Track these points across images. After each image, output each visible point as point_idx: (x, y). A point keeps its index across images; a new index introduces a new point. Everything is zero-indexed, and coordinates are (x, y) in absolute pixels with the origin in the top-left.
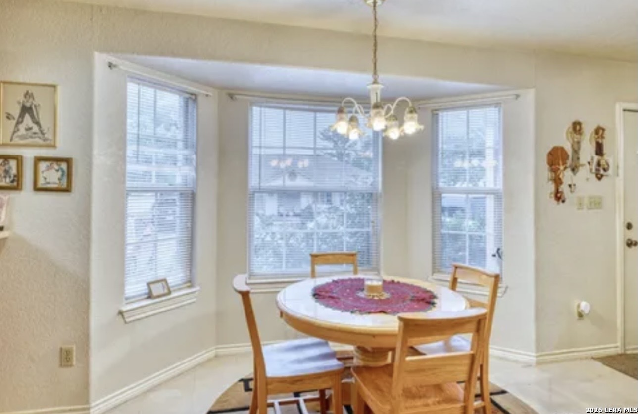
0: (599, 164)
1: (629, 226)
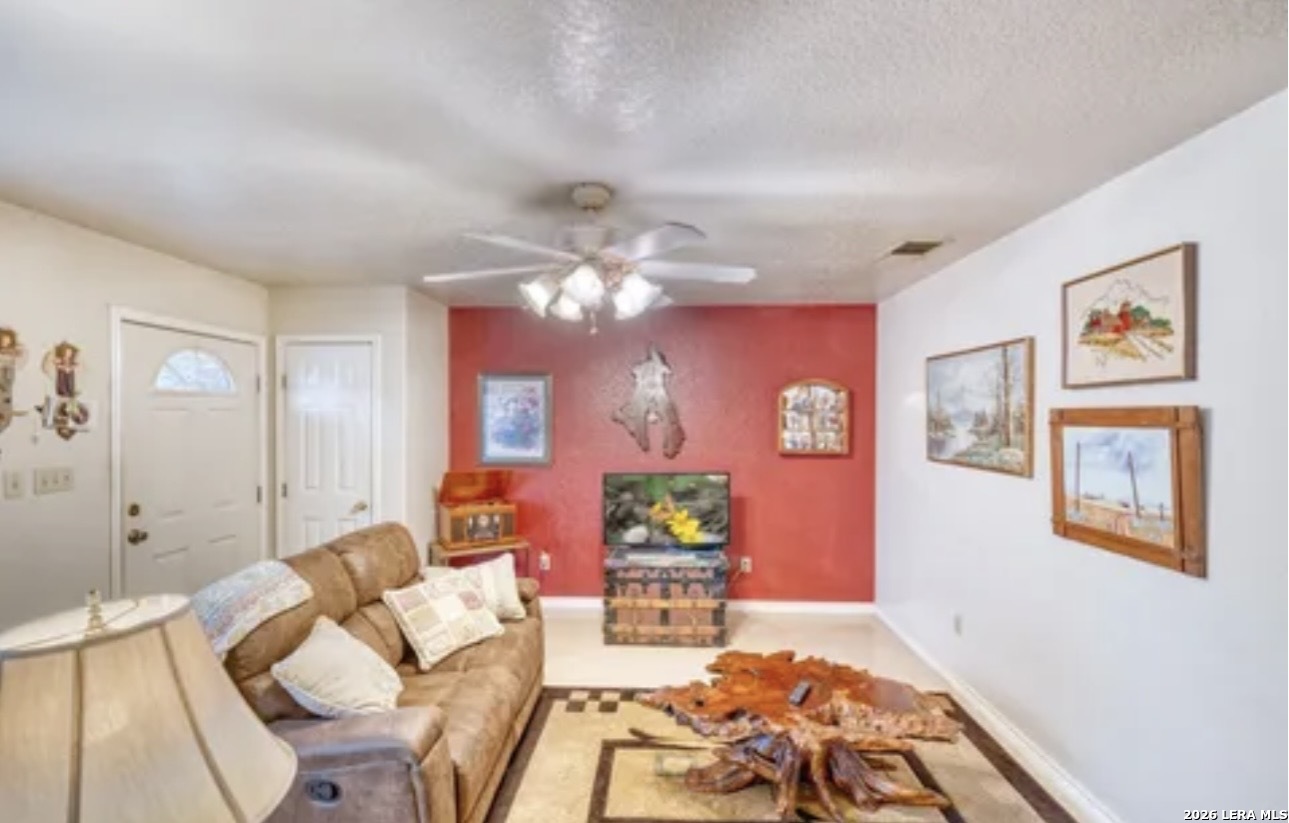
0: (62, 410)
1: (134, 510)
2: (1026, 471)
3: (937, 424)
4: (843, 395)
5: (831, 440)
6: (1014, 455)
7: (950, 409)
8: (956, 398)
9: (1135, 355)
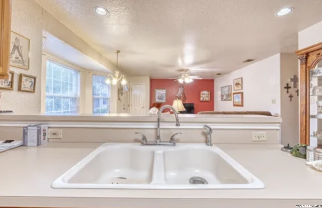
2: (231, 100)
3: (222, 96)
4: (209, 93)
5: (207, 99)
6: (230, 98)
7: (224, 94)
8: (224, 92)
9: (239, 87)
